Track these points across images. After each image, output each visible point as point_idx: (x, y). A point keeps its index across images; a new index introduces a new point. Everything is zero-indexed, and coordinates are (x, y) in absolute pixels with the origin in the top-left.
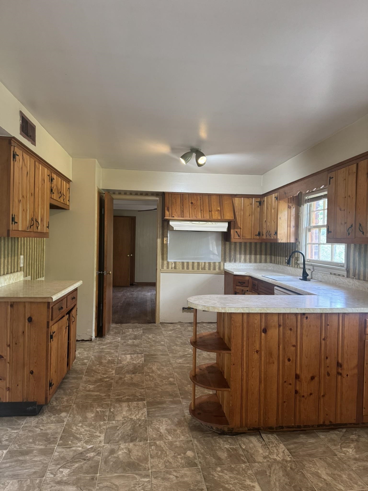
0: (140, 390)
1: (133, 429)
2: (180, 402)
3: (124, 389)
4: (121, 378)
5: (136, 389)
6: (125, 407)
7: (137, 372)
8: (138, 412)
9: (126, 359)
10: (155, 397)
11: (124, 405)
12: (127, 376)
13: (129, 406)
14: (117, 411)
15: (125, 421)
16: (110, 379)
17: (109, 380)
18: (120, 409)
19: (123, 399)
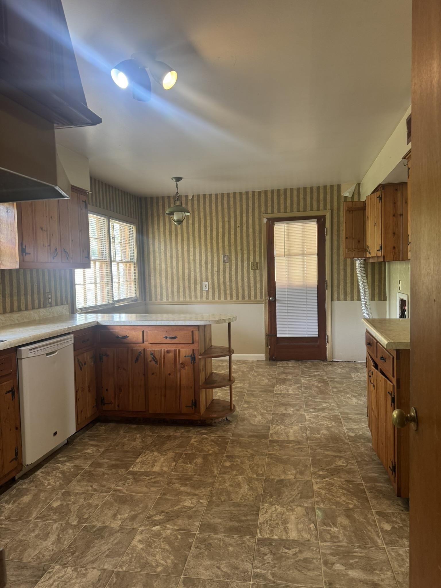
0: (274, 453)
1: (283, 420)
2: (233, 435)
3: (294, 456)
4: (302, 473)
5: (279, 453)
6: (291, 436)
7: (277, 482)
8: (278, 430)
9: (298, 524)
10: (257, 442)
11: (292, 438)
12: (291, 476)
13: (288, 436)
14: (299, 433)
15: (291, 425)
16: (318, 473)
17: (318, 471)
18: (297, 435)
19: (295, 444)
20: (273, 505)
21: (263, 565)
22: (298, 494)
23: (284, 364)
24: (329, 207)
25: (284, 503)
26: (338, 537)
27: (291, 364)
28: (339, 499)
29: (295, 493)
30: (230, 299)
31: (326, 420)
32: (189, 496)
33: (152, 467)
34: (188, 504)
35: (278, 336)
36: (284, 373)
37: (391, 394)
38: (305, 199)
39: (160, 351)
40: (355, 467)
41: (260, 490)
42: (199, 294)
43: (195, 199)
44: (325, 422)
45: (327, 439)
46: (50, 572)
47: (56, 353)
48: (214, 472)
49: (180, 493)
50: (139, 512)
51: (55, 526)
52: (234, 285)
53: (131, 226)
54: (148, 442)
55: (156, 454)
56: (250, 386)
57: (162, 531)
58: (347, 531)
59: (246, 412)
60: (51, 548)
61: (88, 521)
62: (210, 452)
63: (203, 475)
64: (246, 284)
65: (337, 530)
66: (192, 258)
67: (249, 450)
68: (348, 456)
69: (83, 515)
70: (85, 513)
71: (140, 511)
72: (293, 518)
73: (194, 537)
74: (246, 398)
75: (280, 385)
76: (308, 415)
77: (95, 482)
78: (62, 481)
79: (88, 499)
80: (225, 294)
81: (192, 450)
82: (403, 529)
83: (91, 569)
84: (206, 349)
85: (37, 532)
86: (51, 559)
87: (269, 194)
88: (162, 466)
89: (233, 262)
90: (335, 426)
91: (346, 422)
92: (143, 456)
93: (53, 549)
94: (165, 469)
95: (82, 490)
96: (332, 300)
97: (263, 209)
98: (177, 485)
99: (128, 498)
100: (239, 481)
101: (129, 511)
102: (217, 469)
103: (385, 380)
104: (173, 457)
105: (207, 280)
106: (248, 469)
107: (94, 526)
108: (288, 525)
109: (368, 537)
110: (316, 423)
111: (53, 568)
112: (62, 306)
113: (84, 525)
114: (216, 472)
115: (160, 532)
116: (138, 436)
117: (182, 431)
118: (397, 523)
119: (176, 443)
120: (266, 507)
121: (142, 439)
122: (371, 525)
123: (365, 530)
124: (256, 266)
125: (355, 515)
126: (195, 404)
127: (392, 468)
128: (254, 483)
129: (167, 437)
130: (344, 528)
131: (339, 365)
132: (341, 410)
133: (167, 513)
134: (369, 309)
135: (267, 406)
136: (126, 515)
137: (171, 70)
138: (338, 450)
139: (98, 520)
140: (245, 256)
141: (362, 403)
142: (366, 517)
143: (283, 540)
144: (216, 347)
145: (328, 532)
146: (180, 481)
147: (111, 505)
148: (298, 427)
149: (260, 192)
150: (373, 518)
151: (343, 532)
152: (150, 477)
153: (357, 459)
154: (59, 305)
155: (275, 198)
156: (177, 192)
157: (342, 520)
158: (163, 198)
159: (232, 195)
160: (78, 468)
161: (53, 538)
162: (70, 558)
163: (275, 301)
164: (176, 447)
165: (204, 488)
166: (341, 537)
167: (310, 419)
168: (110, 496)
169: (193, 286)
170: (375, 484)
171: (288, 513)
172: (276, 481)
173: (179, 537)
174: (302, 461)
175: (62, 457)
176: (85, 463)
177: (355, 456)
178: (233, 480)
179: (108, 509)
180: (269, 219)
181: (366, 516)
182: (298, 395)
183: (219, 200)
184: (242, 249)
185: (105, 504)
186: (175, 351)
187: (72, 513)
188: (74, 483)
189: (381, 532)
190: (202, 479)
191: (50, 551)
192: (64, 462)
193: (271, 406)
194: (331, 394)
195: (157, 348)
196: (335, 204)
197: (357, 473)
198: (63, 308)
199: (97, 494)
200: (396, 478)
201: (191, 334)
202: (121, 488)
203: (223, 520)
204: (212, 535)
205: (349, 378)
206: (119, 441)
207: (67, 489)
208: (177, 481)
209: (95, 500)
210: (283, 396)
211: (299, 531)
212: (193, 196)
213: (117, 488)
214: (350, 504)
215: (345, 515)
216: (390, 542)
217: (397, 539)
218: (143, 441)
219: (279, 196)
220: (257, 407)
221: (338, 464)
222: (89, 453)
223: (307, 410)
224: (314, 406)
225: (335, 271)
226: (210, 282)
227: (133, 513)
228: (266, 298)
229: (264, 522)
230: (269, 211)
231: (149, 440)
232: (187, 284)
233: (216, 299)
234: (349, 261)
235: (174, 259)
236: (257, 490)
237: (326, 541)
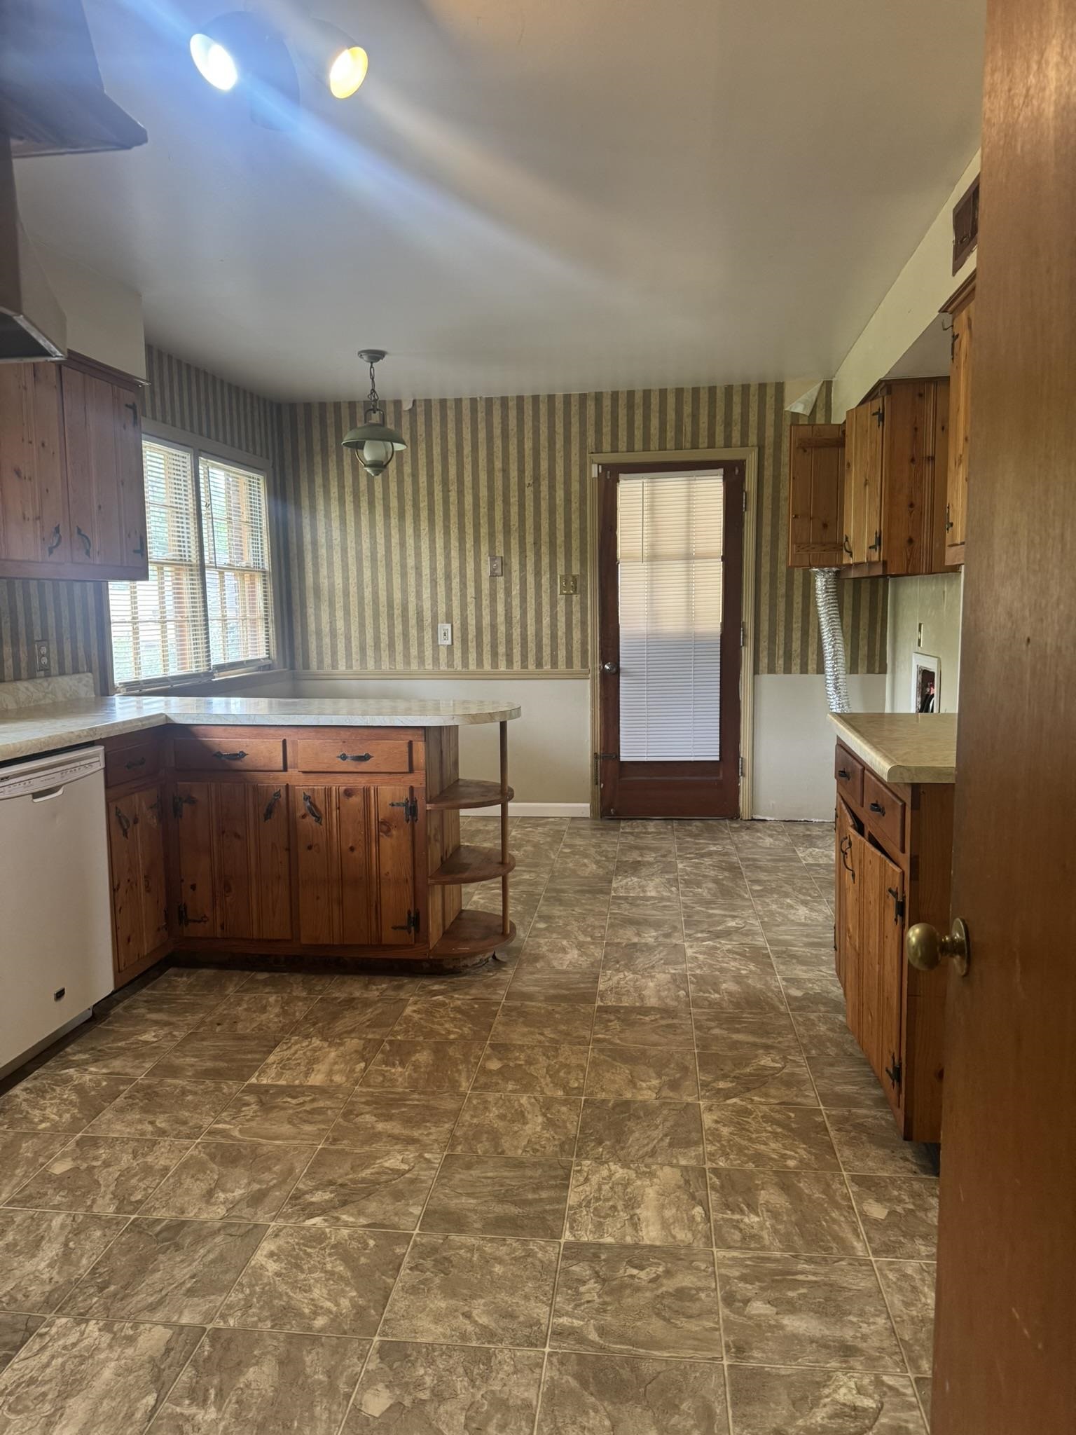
0: (608, 1037)
1: (631, 959)
2: (509, 996)
3: (656, 1045)
4: (674, 1085)
5: (620, 1039)
6: (650, 997)
7: (614, 1108)
8: (619, 983)
9: (663, 1206)
10: (569, 1012)
11: (652, 1002)
12: (649, 1092)
13: (642, 998)
14: (669, 990)
15: (649, 970)
16: (714, 1084)
17: (716, 1080)
18: (664, 994)
19: (658, 1016)
20: (602, 1163)
21: (577, 1306)
22: (666, 1135)
23: (638, 826)
24: (753, 439)
25: (630, 1158)
26: (761, 1237)
27: (652, 826)
28: (763, 1147)
29: (657, 1134)
30: (507, 667)
31: (735, 959)
32: (396, 1144)
33: (307, 1074)
34: (393, 1162)
35: (622, 759)
36: (637, 848)
37: (895, 895)
38: (695, 417)
39: (328, 792)
40: (804, 1071)
41: (573, 1129)
42: (428, 653)
43: (419, 410)
44: (732, 964)
45: (737, 1005)
46: (42, 1336)
47: (60, 792)
48: (460, 1086)
49: (375, 1137)
50: (271, 1184)
51: (56, 1222)
52: (516, 633)
53: (255, 475)
54: (297, 1014)
55: (316, 1042)
56: (552, 879)
57: (327, 1230)
58: (781, 1222)
59: (542, 941)
60: (46, 1276)
61: (143, 1208)
62: (452, 1037)
63: (433, 1093)
64: (546, 631)
65: (757, 1219)
66: (411, 562)
67: (547, 1031)
68: (786, 1044)
69: (131, 1195)
70: (135, 1188)
71: (275, 1181)
72: (651, 1193)
73: (409, 1243)
74: (543, 908)
75: (626, 877)
76: (691, 947)
77: (160, 1113)
78: (76, 1111)
79: (145, 1155)
80: (495, 654)
81: (407, 1031)
82: (916, 1217)
83: (148, 1326)
84: (446, 787)
85: (10, 1237)
86: (47, 1301)
87: (607, 403)
88: (330, 1073)
89: (516, 575)
90: (754, 973)
91: (783, 964)
92: (285, 1047)
93: (51, 1279)
94: (338, 1079)
95: (129, 1133)
96: (756, 671)
97: (591, 440)
98: (369, 1118)
99: (246, 1149)
100: (521, 1105)
101: (246, 1181)
102: (468, 1079)
103: (881, 859)
104: (360, 1048)
105: (449, 619)
106: (545, 1077)
107: (158, 1221)
108: (638, 1211)
109: (830, 1235)
110: (711, 966)
111: (50, 1325)
112: (77, 676)
113: (133, 1217)
114: (464, 1084)
115: (324, 1233)
116: (272, 999)
117: (384, 986)
118: (900, 1201)
119: (367, 1017)
120: (586, 1169)
121: (282, 1008)
122: (838, 1206)
123: (826, 1221)
124: (574, 585)
125: (801, 1185)
126: (416, 921)
127: (892, 1072)
128: (559, 1111)
129: (344, 1000)
130: (775, 1215)
131: (768, 828)
132: (769, 934)
133: (342, 1185)
134: (843, 694)
135: (594, 927)
136: (238, 1193)
137: (351, 44)
138: (763, 1030)
139: (167, 1204)
140: (545, 561)
141: (820, 919)
142: (827, 1189)
143: (626, 1247)
144: (469, 784)
145: (736, 1225)
146: (377, 1108)
147: (202, 1167)
148: (669, 976)
149: (583, 398)
150: (845, 1191)
151: (772, 1226)
152: (301, 1100)
153: (807, 1051)
154: (68, 674)
155: (622, 412)
156: (373, 391)
157: (769, 1196)
158: (337, 406)
159: (512, 404)
160: (119, 1078)
161: (51, 1250)
162: (95, 1299)
163: (617, 672)
164: (368, 1026)
165: (436, 1124)
166: (766, 1237)
167: (697, 955)
168: (200, 1147)
169: (413, 632)
170: (850, 1111)
171: (639, 1183)
172: (610, 1105)
173: (372, 1243)
174: (676, 1056)
175: (80, 1052)
176: (138, 1068)
177: (803, 1044)
178: (507, 1104)
179: (193, 1177)
180: (605, 467)
181: (829, 1186)
182: (669, 899)
183: (481, 415)
184: (537, 544)
185: (185, 1166)
186: (366, 791)
187: (103, 1189)
188: (109, 1116)
189: (864, 1224)
190: (432, 1102)
191: (43, 1283)
192: (83, 1064)
193: (603, 927)
194: (746, 896)
195: (319, 784)
196: (770, 432)
197: (808, 1085)
198: (80, 681)
199: (165, 1142)
200: (903, 1096)
201: (406, 749)
202: (228, 1127)
203: (479, 1201)
204: (455, 1238)
205: (791, 860)
206: (225, 1012)
207: (90, 1130)
208: (368, 1108)
209: (162, 1157)
210: (633, 902)
211: (665, 1225)
212: (414, 402)
213: (217, 1126)
214: (791, 1158)
215: (776, 1184)
216: (884, 1248)
217: (902, 1238)
218: (284, 1013)
219: (630, 407)
220: (569, 928)
221: (762, 1063)
222: (146, 1043)
223: (689, 936)
224: (705, 926)
225: (765, 599)
226: (457, 624)
227: (256, 1187)
228: (594, 664)
229: (581, 1203)
230: (606, 446)
231: (300, 1010)
232: (398, 629)
233: (472, 666)
234: (798, 575)
235: (366, 564)
236: (566, 1128)
237: (729, 1248)
